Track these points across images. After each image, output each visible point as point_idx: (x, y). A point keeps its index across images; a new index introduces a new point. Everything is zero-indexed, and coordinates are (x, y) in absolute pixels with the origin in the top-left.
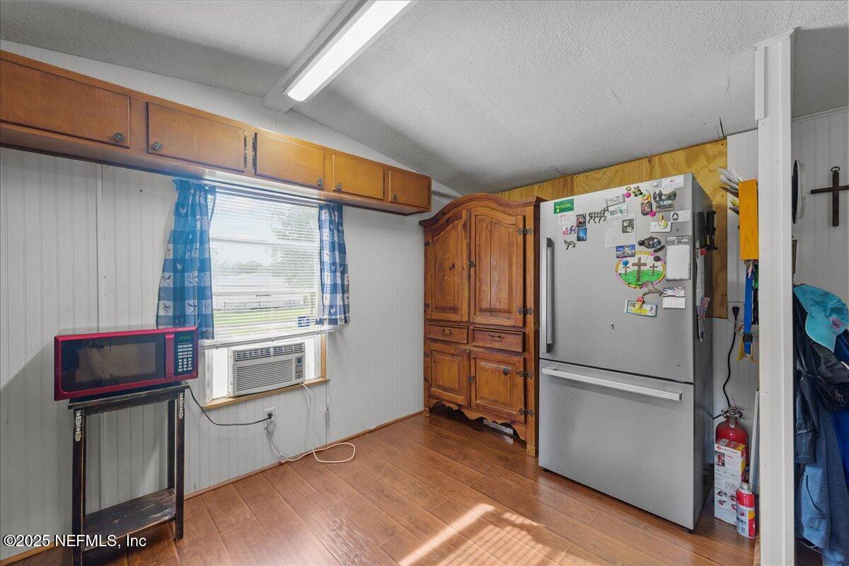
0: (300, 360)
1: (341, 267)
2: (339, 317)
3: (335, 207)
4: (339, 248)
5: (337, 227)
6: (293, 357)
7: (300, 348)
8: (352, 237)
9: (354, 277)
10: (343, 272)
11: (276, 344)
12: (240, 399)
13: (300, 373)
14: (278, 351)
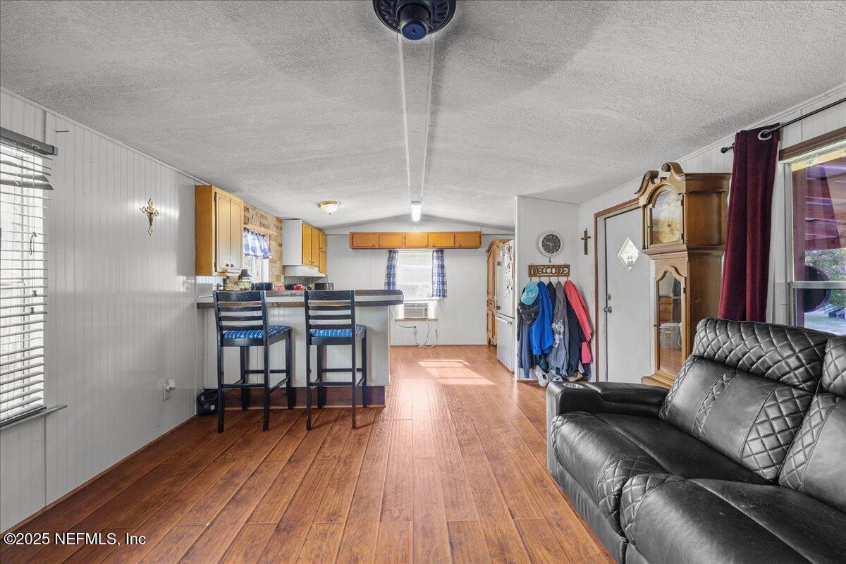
0: (426, 310)
1: (442, 274)
2: (443, 293)
3: (440, 251)
4: (442, 267)
5: (441, 258)
6: (424, 308)
7: (426, 305)
8: (446, 263)
9: (448, 278)
10: (443, 277)
11: (418, 302)
12: (406, 319)
13: (426, 314)
14: (418, 305)
